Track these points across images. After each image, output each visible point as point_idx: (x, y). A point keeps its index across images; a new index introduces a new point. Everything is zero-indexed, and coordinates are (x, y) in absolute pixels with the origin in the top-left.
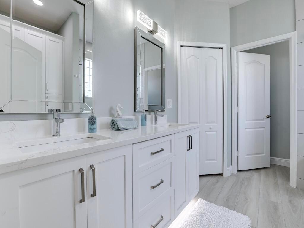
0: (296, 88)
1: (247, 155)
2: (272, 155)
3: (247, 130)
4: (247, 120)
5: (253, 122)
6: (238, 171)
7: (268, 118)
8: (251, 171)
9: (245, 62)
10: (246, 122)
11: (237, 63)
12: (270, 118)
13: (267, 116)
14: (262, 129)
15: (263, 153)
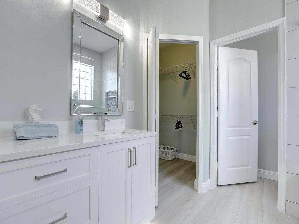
0: (286, 87)
1: (229, 167)
2: (259, 167)
3: (229, 138)
4: (230, 127)
5: (237, 128)
6: (217, 185)
7: (255, 124)
8: (234, 186)
9: (227, 59)
10: (228, 129)
11: (217, 59)
12: (257, 124)
13: (254, 122)
14: (248, 137)
15: (248, 166)
